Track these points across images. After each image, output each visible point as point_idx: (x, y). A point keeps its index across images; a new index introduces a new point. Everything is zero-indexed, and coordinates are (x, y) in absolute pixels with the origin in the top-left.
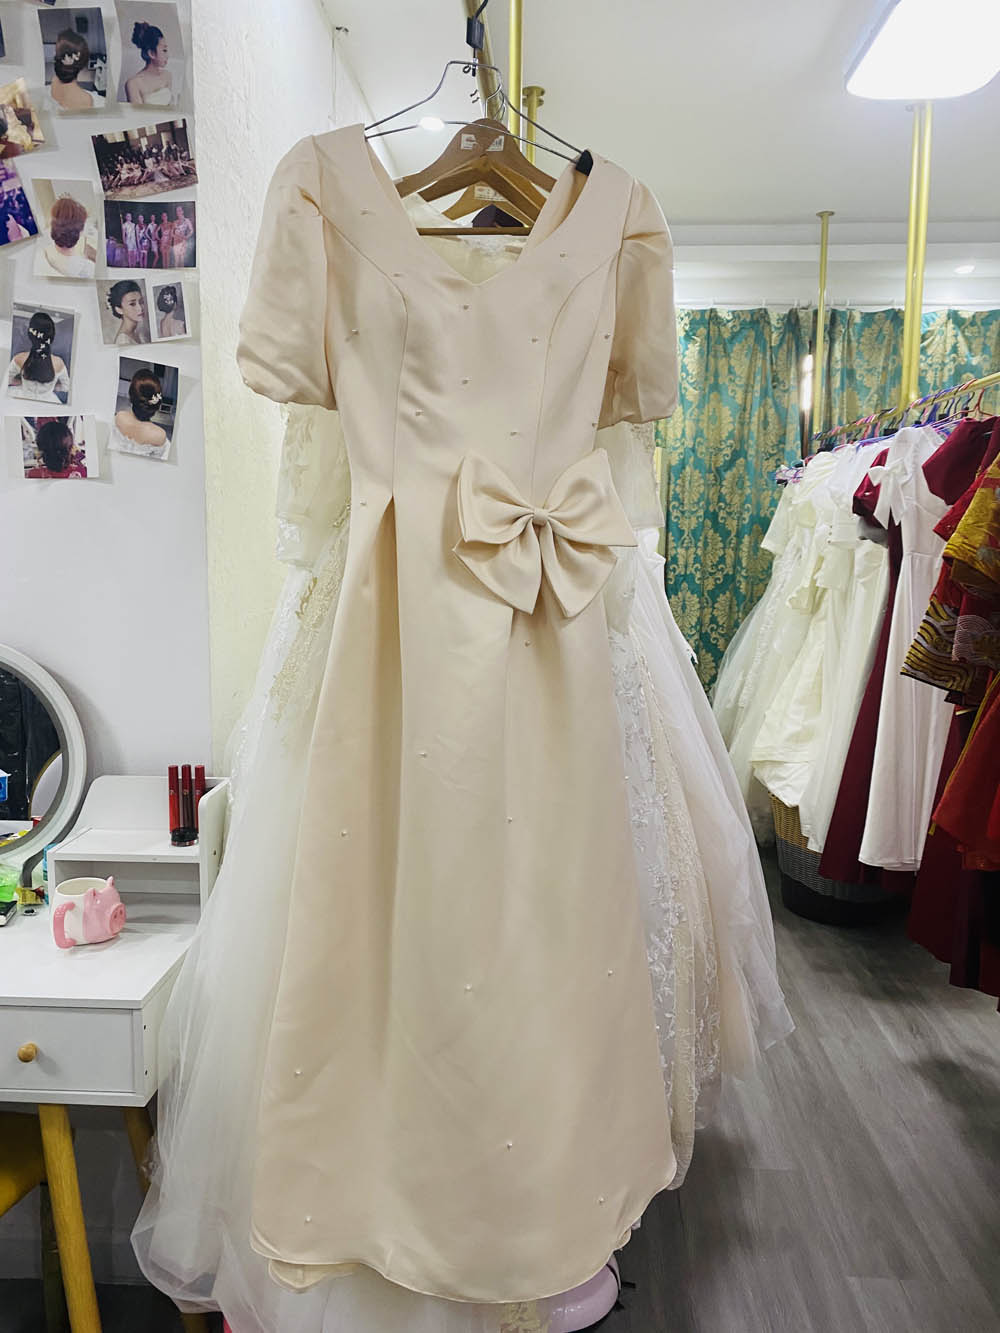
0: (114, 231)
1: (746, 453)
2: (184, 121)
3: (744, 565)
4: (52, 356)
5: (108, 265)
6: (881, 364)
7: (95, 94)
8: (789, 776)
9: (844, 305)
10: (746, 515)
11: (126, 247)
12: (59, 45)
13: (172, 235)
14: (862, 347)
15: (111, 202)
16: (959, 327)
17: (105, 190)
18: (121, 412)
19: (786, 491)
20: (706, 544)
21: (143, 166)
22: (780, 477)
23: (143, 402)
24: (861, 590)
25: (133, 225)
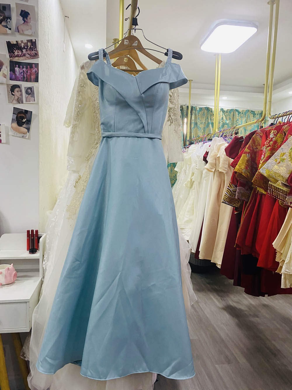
0: (12, 70)
2: (35, 40)
5: (10, 80)
6: (204, 121)
9: (195, 105)
11: (16, 75)
13: (31, 72)
14: (199, 117)
15: (12, 61)
16: (224, 113)
17: (10, 57)
18: (13, 124)
21: (22, 51)
23: (20, 121)
24: (205, 182)
25: (19, 68)
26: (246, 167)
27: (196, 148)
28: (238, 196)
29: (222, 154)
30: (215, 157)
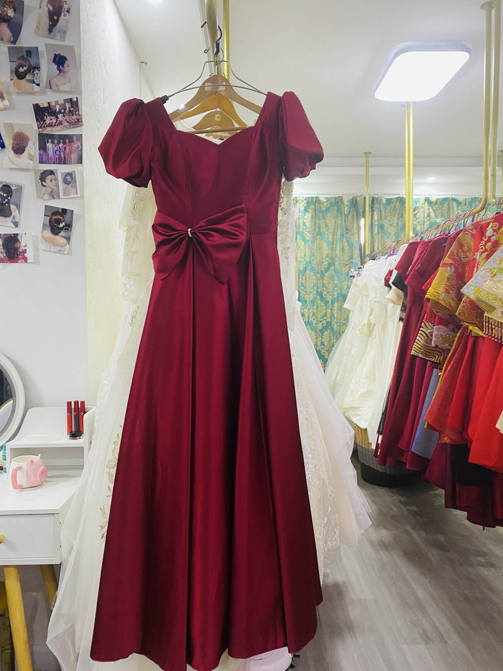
0: (43, 147)
1: (335, 263)
2: (77, 98)
3: (335, 317)
4: (11, 205)
5: (40, 163)
6: (396, 222)
7: (34, 85)
8: (361, 414)
9: (378, 195)
10: (336, 293)
11: (48, 155)
12: (17, 62)
13: (71, 149)
14: (386, 214)
15: (42, 134)
16: (430, 205)
17: (38, 128)
18: (44, 231)
19: (354, 280)
20: (317, 308)
21: (57, 118)
22: (351, 274)
23: (55, 226)
24: (391, 323)
25: (52, 144)
26: (446, 289)
28: (435, 340)
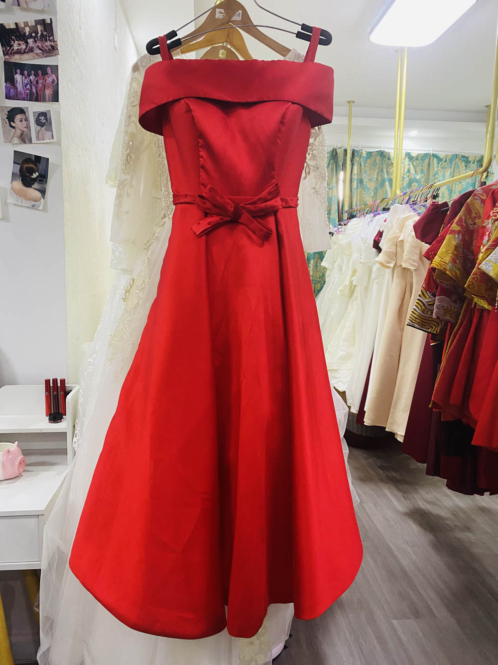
0: (10, 79)
2: (51, 19)
5: (6, 98)
6: (375, 177)
8: (340, 377)
9: (359, 147)
11: (17, 88)
13: (44, 83)
14: (366, 168)
15: (8, 62)
16: (411, 160)
18: (13, 182)
19: (333, 238)
21: (27, 43)
23: (27, 176)
24: (375, 287)
25: (21, 76)
26: (453, 258)
27: (361, 225)
28: (436, 312)
29: (409, 235)
30: (396, 240)
